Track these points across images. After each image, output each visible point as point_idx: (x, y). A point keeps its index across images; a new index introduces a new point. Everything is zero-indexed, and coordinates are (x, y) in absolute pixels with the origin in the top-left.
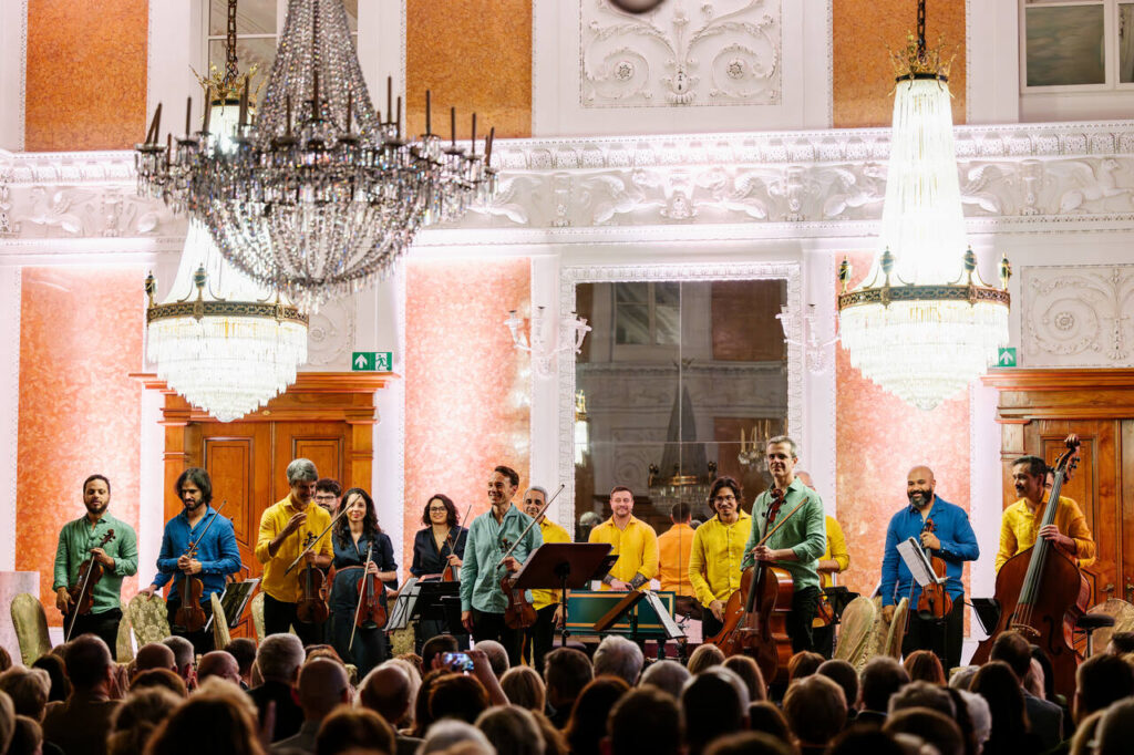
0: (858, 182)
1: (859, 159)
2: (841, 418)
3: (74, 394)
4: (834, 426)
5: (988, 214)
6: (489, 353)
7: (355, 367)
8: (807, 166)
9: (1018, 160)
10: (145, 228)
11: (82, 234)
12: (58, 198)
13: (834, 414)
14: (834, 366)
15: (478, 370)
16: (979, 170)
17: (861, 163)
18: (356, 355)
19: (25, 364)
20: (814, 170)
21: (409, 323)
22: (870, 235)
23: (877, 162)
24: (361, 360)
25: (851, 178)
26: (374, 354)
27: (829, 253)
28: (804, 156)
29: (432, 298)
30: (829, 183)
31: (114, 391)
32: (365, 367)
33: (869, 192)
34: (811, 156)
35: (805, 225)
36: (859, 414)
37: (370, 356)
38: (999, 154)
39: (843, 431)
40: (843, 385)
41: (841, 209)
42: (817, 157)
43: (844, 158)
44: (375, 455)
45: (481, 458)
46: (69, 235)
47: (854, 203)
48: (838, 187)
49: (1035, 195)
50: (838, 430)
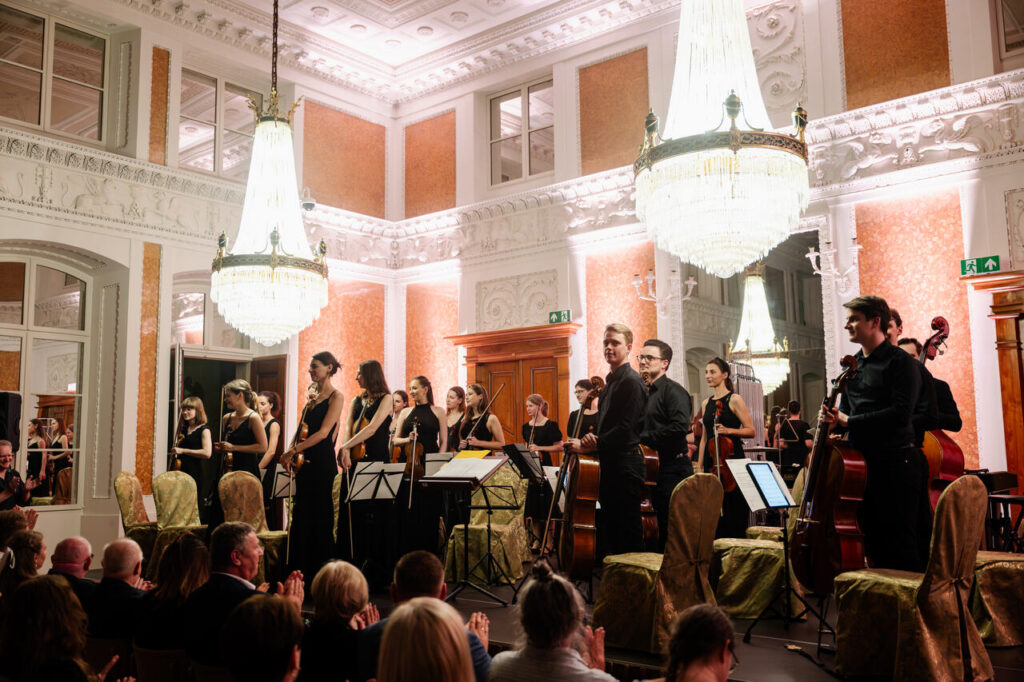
0: (866, 149)
1: (865, 132)
3: (429, 352)
5: (972, 154)
6: (632, 305)
7: (551, 321)
8: (828, 145)
9: (995, 106)
10: (454, 253)
11: (428, 261)
12: (417, 243)
14: (857, 288)
15: (626, 317)
16: (963, 121)
17: (868, 134)
18: (551, 314)
19: (409, 338)
20: (833, 147)
21: (588, 292)
22: (877, 187)
23: (879, 132)
24: (554, 317)
25: (860, 147)
26: (560, 312)
27: (849, 205)
28: (824, 138)
29: (600, 276)
30: (845, 154)
31: (446, 349)
32: (556, 321)
33: (873, 154)
34: (830, 137)
35: (828, 188)
37: (558, 314)
38: (978, 105)
41: (854, 171)
42: (834, 137)
43: (853, 134)
44: (571, 376)
46: (423, 263)
47: (863, 165)
48: (852, 156)
49: (1012, 132)
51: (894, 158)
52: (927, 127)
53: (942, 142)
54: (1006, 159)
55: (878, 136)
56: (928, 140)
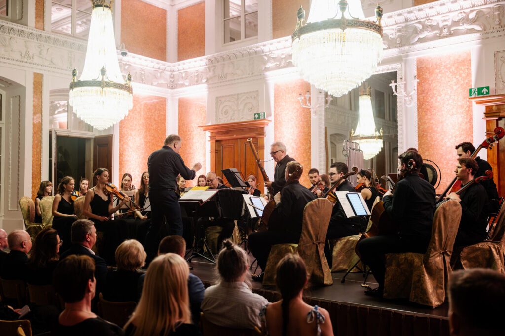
0: (423, 28)
1: (423, 18)
2: (420, 123)
3: (190, 134)
4: (417, 127)
5: (478, 31)
6: (298, 110)
7: (255, 118)
8: (403, 25)
9: (491, 6)
10: (204, 81)
11: (190, 85)
12: (184, 75)
13: (417, 122)
14: (416, 103)
15: (295, 116)
16: (475, 13)
17: (424, 20)
18: (255, 114)
19: (179, 126)
20: (406, 26)
21: (275, 102)
22: (429, 48)
23: (431, 18)
24: (257, 116)
25: (420, 26)
26: (260, 114)
27: (413, 57)
28: (402, 21)
29: (281, 93)
30: (412, 30)
31: (199, 133)
32: (258, 118)
33: (427, 30)
34: (405, 20)
35: (403, 48)
36: (427, 121)
37: (259, 114)
38: (483, 5)
39: (421, 128)
40: (420, 110)
41: (416, 40)
42: (407, 20)
43: (417, 19)
44: (265, 148)
45: (297, 147)
46: (187, 86)
47: (422, 36)
48: (416, 32)
49: (500, 20)
50: (419, 128)
51: (438, 33)
52: (456, 16)
53: (463, 24)
54: (496, 34)
55: (429, 21)
56: (456, 23)
